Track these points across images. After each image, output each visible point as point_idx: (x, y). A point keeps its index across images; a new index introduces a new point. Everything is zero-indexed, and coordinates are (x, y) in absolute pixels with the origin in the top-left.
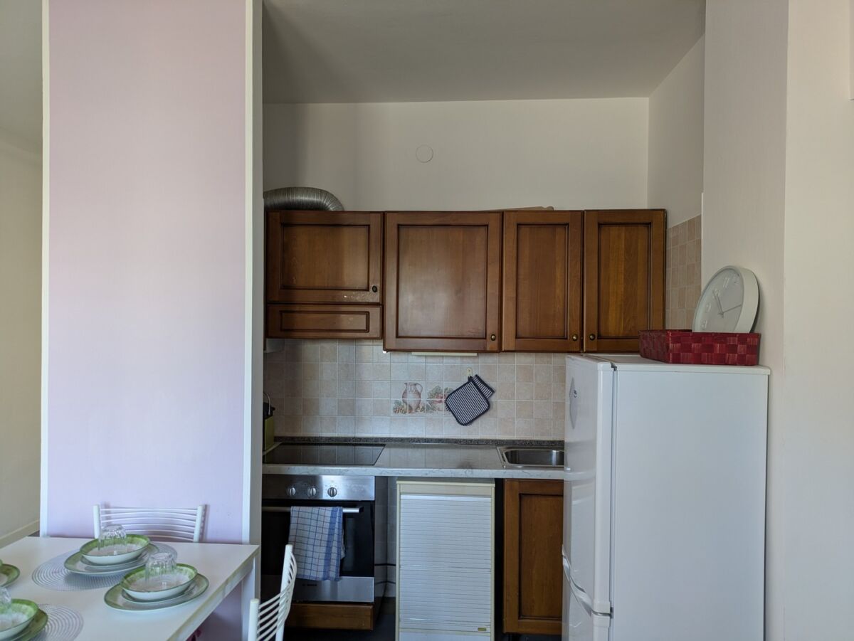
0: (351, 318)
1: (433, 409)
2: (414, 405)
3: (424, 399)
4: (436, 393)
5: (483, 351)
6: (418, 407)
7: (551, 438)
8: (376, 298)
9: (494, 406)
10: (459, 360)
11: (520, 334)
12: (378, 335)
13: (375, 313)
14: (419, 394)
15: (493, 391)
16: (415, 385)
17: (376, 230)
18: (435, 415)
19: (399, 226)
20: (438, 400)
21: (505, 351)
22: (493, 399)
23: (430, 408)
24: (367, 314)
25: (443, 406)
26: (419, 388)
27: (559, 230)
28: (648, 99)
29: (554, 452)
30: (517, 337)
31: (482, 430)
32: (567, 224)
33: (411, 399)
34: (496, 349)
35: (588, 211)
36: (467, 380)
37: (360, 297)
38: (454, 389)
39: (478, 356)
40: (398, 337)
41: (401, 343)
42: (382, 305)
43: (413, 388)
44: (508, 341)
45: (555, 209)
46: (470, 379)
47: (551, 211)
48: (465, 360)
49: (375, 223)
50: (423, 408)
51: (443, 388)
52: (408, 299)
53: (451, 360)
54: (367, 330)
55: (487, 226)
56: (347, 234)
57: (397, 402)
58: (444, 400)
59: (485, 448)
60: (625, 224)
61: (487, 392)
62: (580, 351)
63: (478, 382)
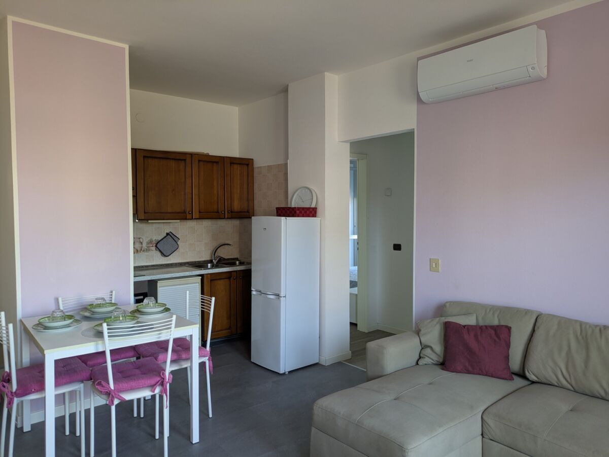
1: (149, 250)
2: (139, 249)
3: (144, 245)
4: (151, 242)
5: (183, 219)
6: (141, 250)
7: (203, 260)
9: (180, 246)
11: (202, 210)
14: (142, 243)
15: (179, 239)
16: (139, 238)
18: (150, 253)
19: (144, 157)
20: (152, 245)
21: (195, 219)
22: (179, 243)
23: (148, 250)
25: (154, 248)
26: (141, 240)
27: (215, 164)
28: (237, 108)
29: (209, 265)
30: (199, 212)
31: (173, 259)
32: (218, 162)
33: (137, 246)
34: (191, 218)
35: (226, 157)
36: (165, 235)
38: (160, 239)
40: (144, 213)
41: (145, 216)
42: (136, 197)
43: (138, 240)
44: (196, 214)
45: (210, 154)
47: (207, 156)
48: (165, 225)
50: (144, 250)
51: (154, 239)
55: (185, 160)
58: (154, 245)
59: (176, 267)
60: (240, 164)
61: (176, 239)
62: (224, 218)
63: (172, 235)
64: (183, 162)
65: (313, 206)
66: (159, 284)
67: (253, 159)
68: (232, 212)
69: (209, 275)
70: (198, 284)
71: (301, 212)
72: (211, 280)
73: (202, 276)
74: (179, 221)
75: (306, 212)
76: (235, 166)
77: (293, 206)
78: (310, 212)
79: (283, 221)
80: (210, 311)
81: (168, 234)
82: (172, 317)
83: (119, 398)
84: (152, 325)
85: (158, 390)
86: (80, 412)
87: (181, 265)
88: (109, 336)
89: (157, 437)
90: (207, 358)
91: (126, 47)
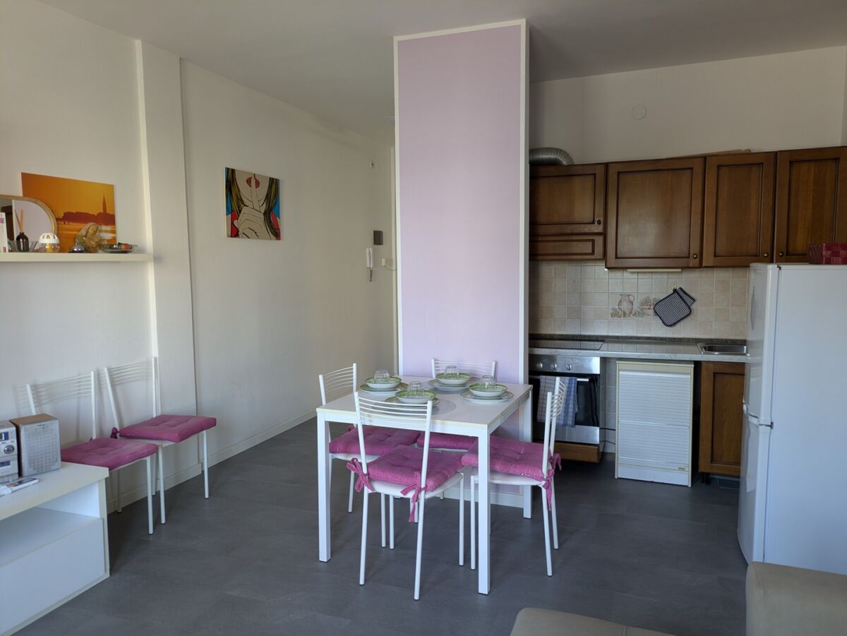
0: (581, 244)
1: (644, 314)
2: (627, 312)
3: (636, 306)
4: (646, 302)
5: (685, 268)
6: (631, 312)
8: (599, 229)
9: (694, 312)
10: (665, 276)
11: (718, 252)
12: (601, 257)
13: (599, 240)
14: (632, 303)
15: (694, 300)
16: (629, 296)
17: (600, 178)
18: (645, 319)
19: (619, 173)
20: (647, 307)
21: (705, 267)
22: (694, 307)
23: (641, 314)
24: (593, 241)
25: (652, 312)
26: (631, 298)
27: (754, 169)
30: (715, 256)
32: (762, 164)
33: (625, 306)
34: (697, 265)
36: (671, 292)
37: (587, 229)
38: (662, 298)
39: (681, 272)
40: (616, 258)
41: (617, 263)
42: (604, 234)
43: (627, 298)
44: (708, 259)
46: (675, 291)
48: (671, 276)
49: (600, 172)
50: (635, 313)
51: (653, 297)
52: (625, 229)
53: (659, 276)
54: (593, 253)
55: (692, 169)
56: (577, 182)
57: (614, 309)
58: (652, 307)
59: (688, 345)
60: (815, 160)
61: (689, 300)
63: (681, 293)
64: (688, 172)
66: (620, 364)
68: (787, 254)
69: (711, 365)
70: (689, 377)
72: (715, 374)
74: (680, 270)
76: (804, 167)
91: (522, 23)
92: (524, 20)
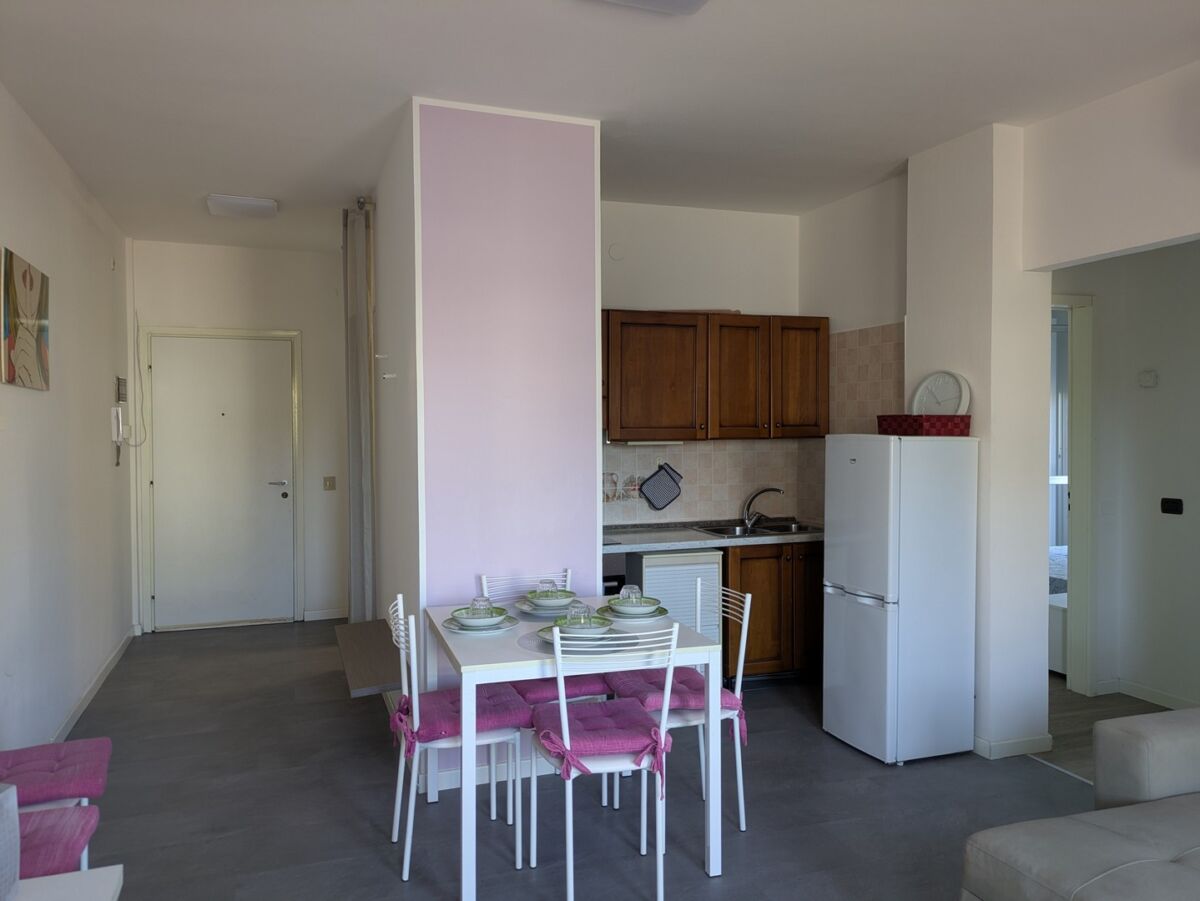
1: (628, 497)
2: (610, 495)
3: (620, 487)
4: (631, 481)
5: (691, 439)
6: (615, 496)
7: (727, 518)
9: (683, 491)
11: (724, 424)
14: (615, 483)
15: (682, 478)
16: (612, 474)
18: (629, 502)
19: (622, 324)
20: (632, 488)
21: (711, 439)
22: (682, 486)
23: (626, 496)
25: (636, 493)
26: (616, 478)
27: (751, 332)
28: (797, 217)
29: (738, 529)
30: (720, 426)
31: (671, 515)
32: (758, 327)
35: (774, 316)
36: (657, 469)
38: (647, 477)
40: (621, 427)
41: (622, 434)
42: (607, 398)
43: (609, 477)
44: (714, 429)
45: (742, 313)
47: (737, 316)
48: (655, 450)
50: (619, 497)
51: (637, 477)
55: (695, 326)
58: (637, 488)
59: (675, 530)
60: (800, 329)
61: (677, 478)
62: (769, 438)
63: (669, 470)
64: (691, 330)
65: (962, 411)
66: (646, 560)
67: (827, 318)
68: (783, 426)
69: (738, 550)
70: (716, 566)
71: (933, 426)
72: (742, 559)
73: (724, 549)
74: (682, 443)
75: (945, 425)
76: (792, 334)
77: (915, 413)
78: (956, 425)
79: (892, 444)
80: (741, 620)
81: (661, 468)
82: (672, 627)
83: (580, 767)
84: (636, 638)
85: (646, 763)
86: (514, 781)
87: (685, 526)
88: (564, 652)
89: (644, 851)
90: (737, 712)
91: (596, 124)
92: (599, 122)
